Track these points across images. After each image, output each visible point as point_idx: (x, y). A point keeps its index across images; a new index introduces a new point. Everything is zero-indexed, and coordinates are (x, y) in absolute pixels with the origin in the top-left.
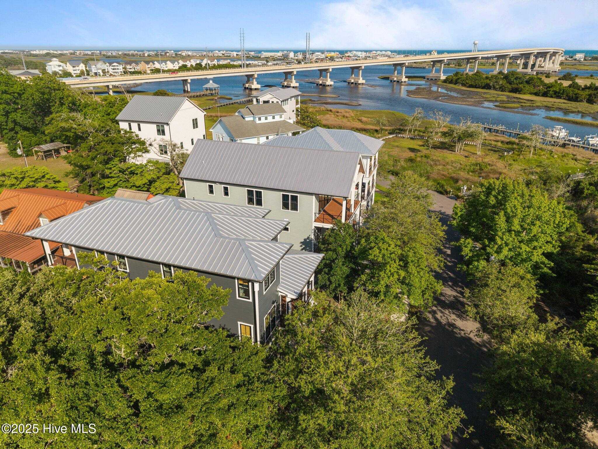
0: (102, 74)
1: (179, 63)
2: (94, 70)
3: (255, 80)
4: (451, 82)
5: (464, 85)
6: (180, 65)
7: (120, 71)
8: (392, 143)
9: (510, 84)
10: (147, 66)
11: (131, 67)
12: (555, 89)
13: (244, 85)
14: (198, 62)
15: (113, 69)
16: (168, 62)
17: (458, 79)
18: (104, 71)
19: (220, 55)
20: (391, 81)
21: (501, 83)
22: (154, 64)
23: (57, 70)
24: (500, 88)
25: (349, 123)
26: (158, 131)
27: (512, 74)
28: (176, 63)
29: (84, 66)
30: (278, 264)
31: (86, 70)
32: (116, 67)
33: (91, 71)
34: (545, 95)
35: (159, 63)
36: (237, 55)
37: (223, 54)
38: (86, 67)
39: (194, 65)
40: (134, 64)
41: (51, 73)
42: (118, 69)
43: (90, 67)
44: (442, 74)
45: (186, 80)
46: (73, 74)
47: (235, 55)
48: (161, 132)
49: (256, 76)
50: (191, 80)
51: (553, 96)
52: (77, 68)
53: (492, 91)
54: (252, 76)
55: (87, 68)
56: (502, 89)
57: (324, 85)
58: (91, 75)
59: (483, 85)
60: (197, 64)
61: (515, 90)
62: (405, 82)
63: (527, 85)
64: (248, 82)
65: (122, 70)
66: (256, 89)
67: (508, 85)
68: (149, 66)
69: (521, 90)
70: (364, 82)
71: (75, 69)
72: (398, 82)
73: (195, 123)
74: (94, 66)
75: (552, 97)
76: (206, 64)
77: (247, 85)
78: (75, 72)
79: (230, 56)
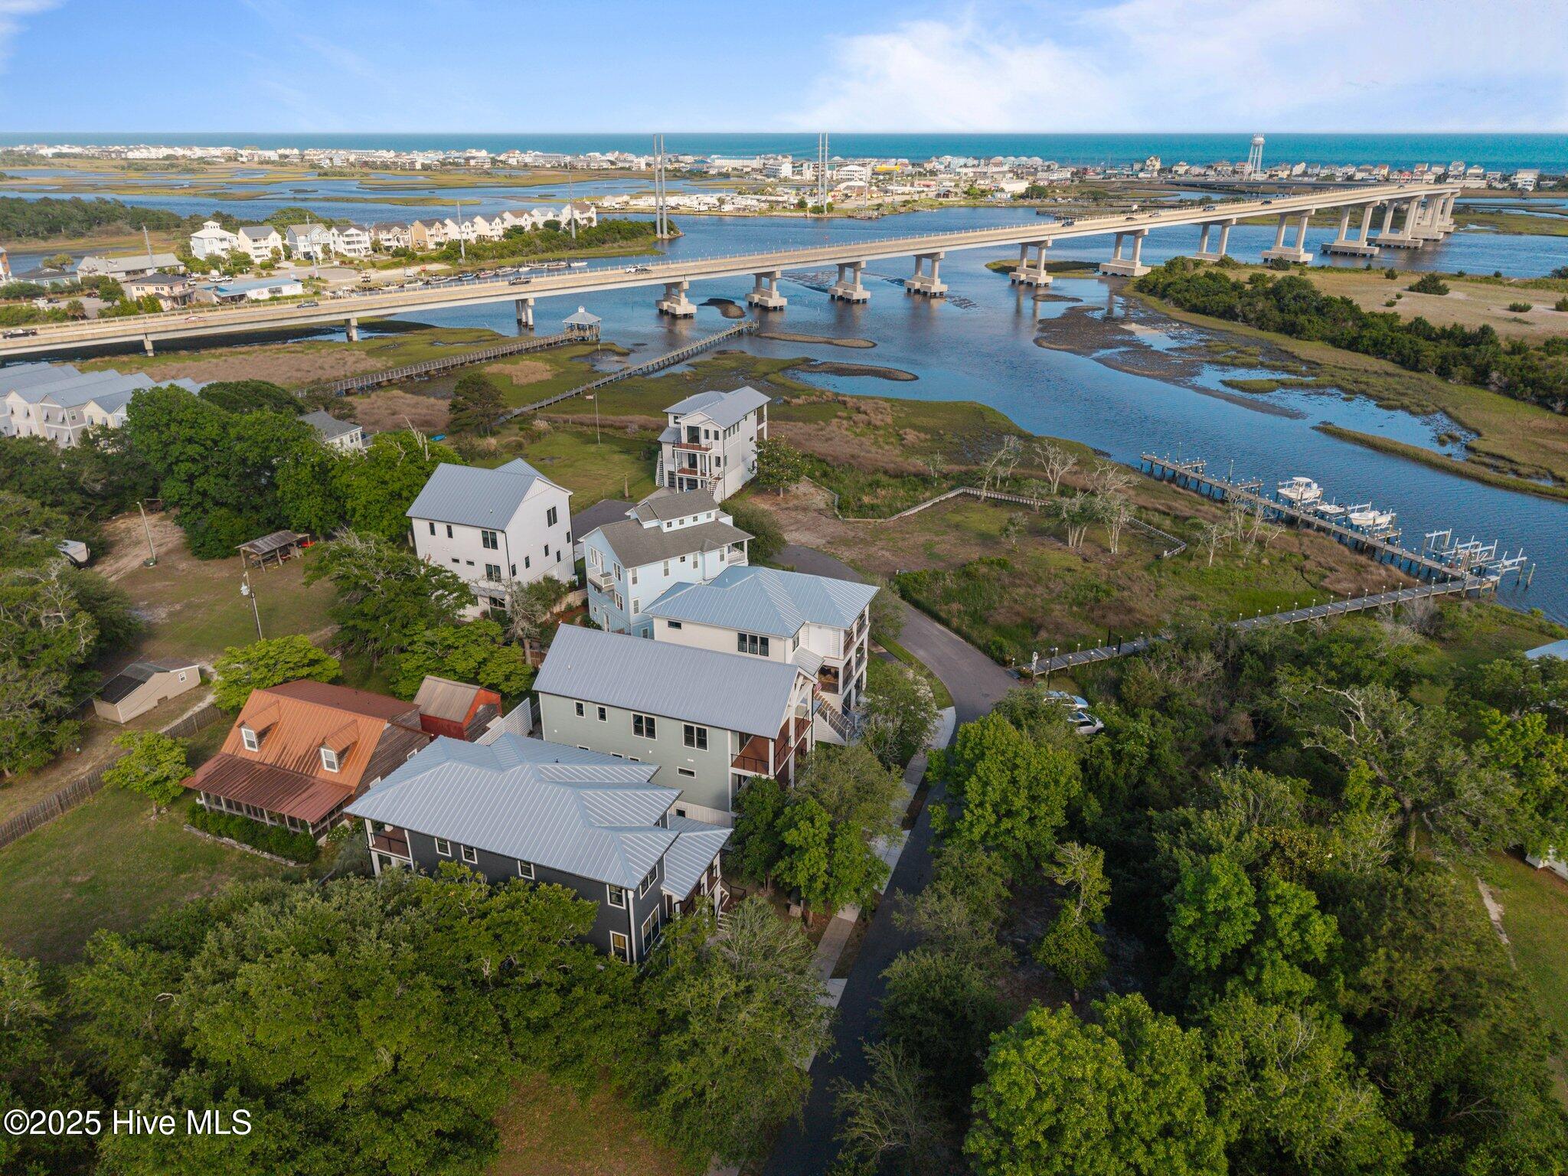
0: (321, 256)
1: (503, 220)
2: (302, 246)
3: (683, 295)
4: (1152, 291)
5: (1179, 303)
6: (508, 225)
7: (363, 246)
8: (949, 516)
9: (1282, 311)
10: (428, 232)
11: (390, 236)
12: (1375, 333)
13: (658, 302)
14: (550, 217)
15: (348, 243)
16: (478, 220)
17: (1169, 285)
18: (326, 250)
19: (606, 165)
20: (1014, 281)
21: (1260, 306)
22: (444, 225)
23: (218, 252)
24: (1258, 319)
25: (874, 449)
26: (485, 540)
27: (1289, 285)
28: (497, 220)
29: (279, 237)
30: (660, 861)
31: (284, 246)
32: (355, 239)
33: (297, 248)
34: (1353, 345)
35: (457, 223)
36: (648, 165)
37: (612, 163)
38: (284, 238)
39: (541, 226)
40: (396, 229)
41: (202, 258)
42: (359, 242)
43: (293, 239)
44: (1139, 264)
45: (525, 301)
46: (252, 257)
47: (643, 167)
48: (490, 541)
49: (686, 286)
50: (536, 299)
51: (1371, 350)
52: (262, 243)
53: (1238, 328)
54: (677, 285)
55: (287, 242)
56: (1262, 322)
57: (848, 301)
58: (295, 258)
59: (1221, 309)
60: (547, 224)
61: (1290, 329)
62: (1046, 285)
63: (1315, 319)
64: (668, 296)
65: (368, 245)
66: (686, 316)
67: (1276, 313)
68: (433, 231)
69: (1303, 329)
70: (944, 288)
71: (257, 245)
72: (1030, 284)
73: (552, 516)
74: (303, 238)
75: (1366, 352)
76: (569, 223)
77: (665, 305)
78: (259, 252)
79: (629, 169)
